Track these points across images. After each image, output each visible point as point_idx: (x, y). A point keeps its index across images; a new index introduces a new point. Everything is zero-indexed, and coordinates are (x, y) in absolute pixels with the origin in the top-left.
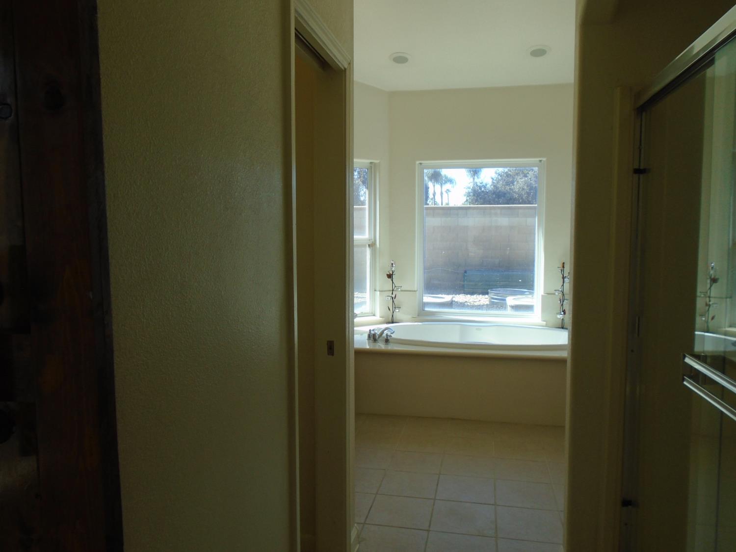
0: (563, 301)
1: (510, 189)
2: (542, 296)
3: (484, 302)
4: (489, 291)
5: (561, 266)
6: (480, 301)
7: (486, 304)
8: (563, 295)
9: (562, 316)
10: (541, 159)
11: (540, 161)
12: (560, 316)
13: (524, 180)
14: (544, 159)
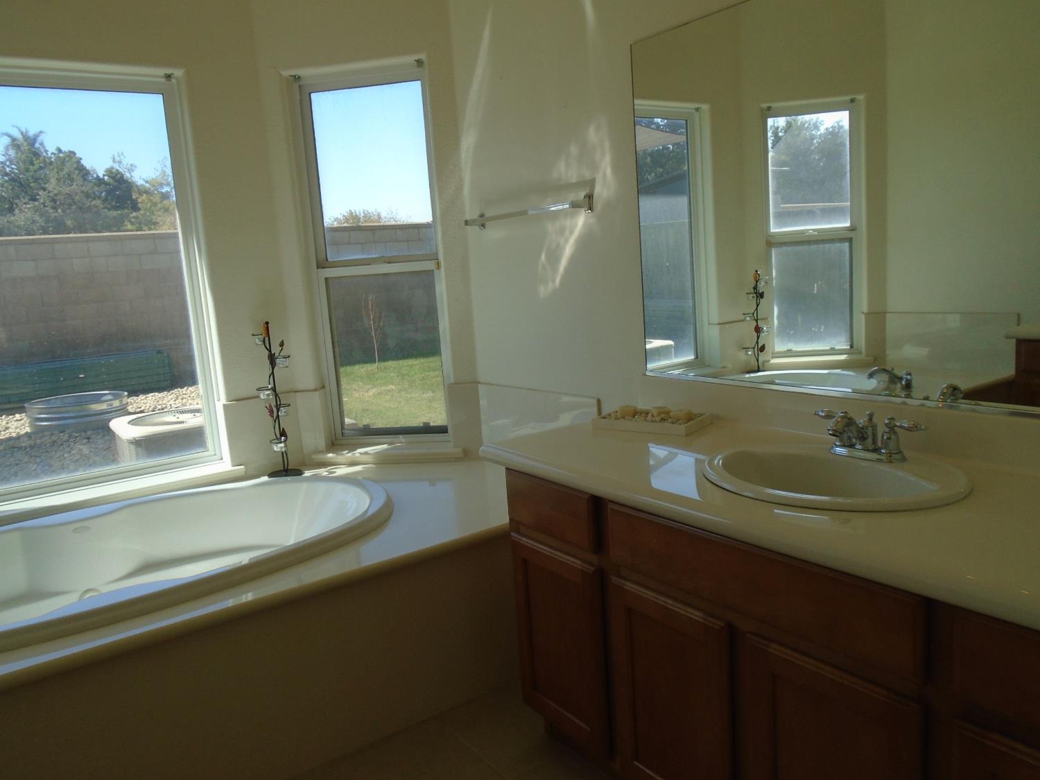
0: (278, 411)
1: (8, 222)
2: (224, 405)
3: (18, 430)
4: (26, 405)
5: (262, 330)
6: (7, 428)
7: (23, 432)
8: (276, 395)
9: (282, 445)
10: (169, 71)
11: (168, 77)
12: (279, 447)
13: (32, 205)
14: (178, 73)
